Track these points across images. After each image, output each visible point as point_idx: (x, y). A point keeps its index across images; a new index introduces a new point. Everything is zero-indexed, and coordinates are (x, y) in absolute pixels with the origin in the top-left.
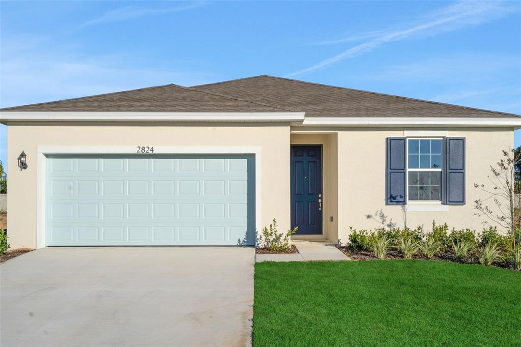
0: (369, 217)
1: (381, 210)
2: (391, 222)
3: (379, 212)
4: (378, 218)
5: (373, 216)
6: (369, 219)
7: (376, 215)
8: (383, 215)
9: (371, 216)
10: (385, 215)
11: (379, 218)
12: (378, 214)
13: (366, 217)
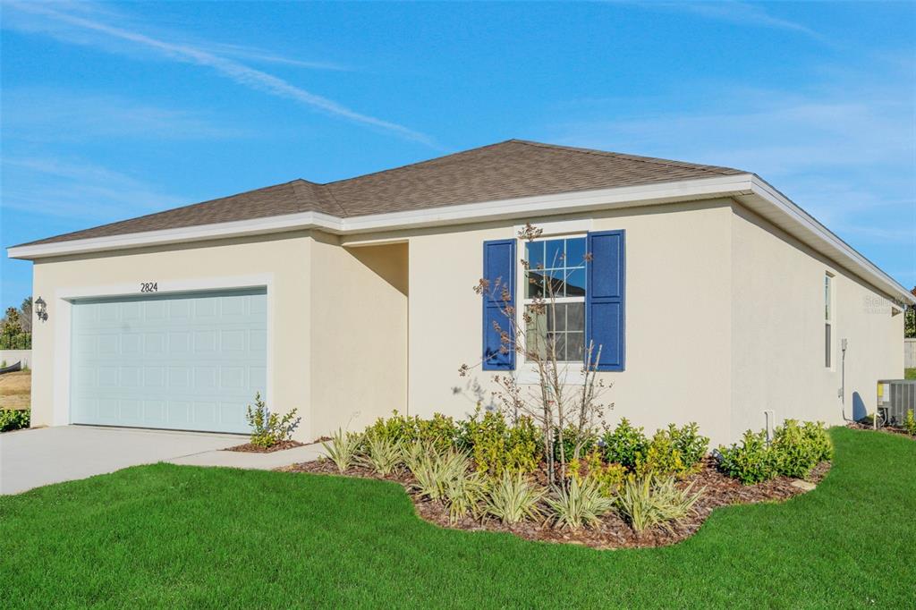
0: (456, 391)
1: (476, 380)
2: (492, 402)
3: (472, 383)
4: (471, 394)
5: (464, 389)
6: (456, 395)
7: (468, 387)
8: (479, 388)
9: (460, 389)
10: (483, 388)
11: (473, 393)
12: (471, 387)
13: (452, 391)
